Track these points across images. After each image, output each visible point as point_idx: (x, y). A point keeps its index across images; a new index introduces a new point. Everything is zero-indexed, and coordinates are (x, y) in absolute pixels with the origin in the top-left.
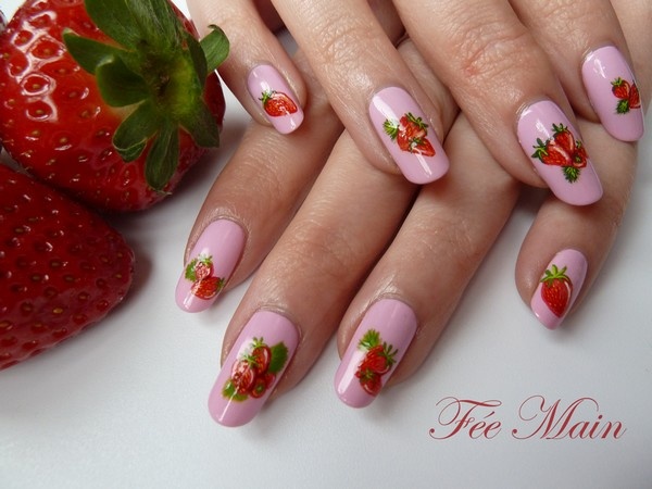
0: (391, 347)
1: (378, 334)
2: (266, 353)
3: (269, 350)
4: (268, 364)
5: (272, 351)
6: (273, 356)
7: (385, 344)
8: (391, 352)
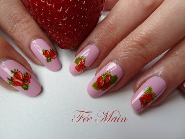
0: (155, 94)
1: (152, 88)
2: (110, 77)
3: (111, 77)
4: (110, 81)
5: (112, 77)
6: (112, 79)
7: (153, 92)
8: (154, 96)
